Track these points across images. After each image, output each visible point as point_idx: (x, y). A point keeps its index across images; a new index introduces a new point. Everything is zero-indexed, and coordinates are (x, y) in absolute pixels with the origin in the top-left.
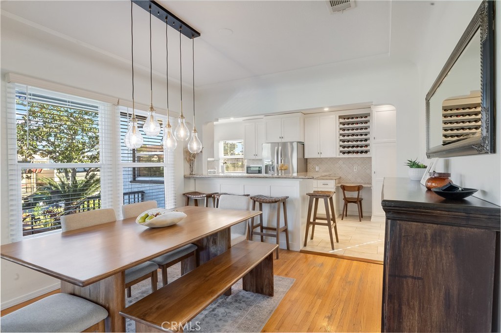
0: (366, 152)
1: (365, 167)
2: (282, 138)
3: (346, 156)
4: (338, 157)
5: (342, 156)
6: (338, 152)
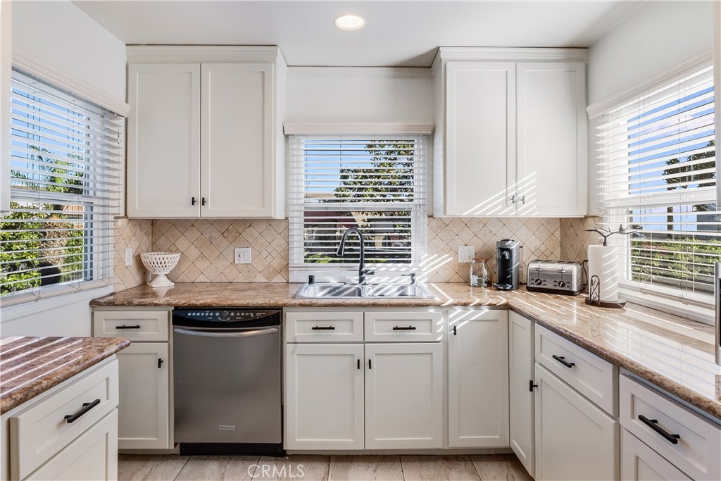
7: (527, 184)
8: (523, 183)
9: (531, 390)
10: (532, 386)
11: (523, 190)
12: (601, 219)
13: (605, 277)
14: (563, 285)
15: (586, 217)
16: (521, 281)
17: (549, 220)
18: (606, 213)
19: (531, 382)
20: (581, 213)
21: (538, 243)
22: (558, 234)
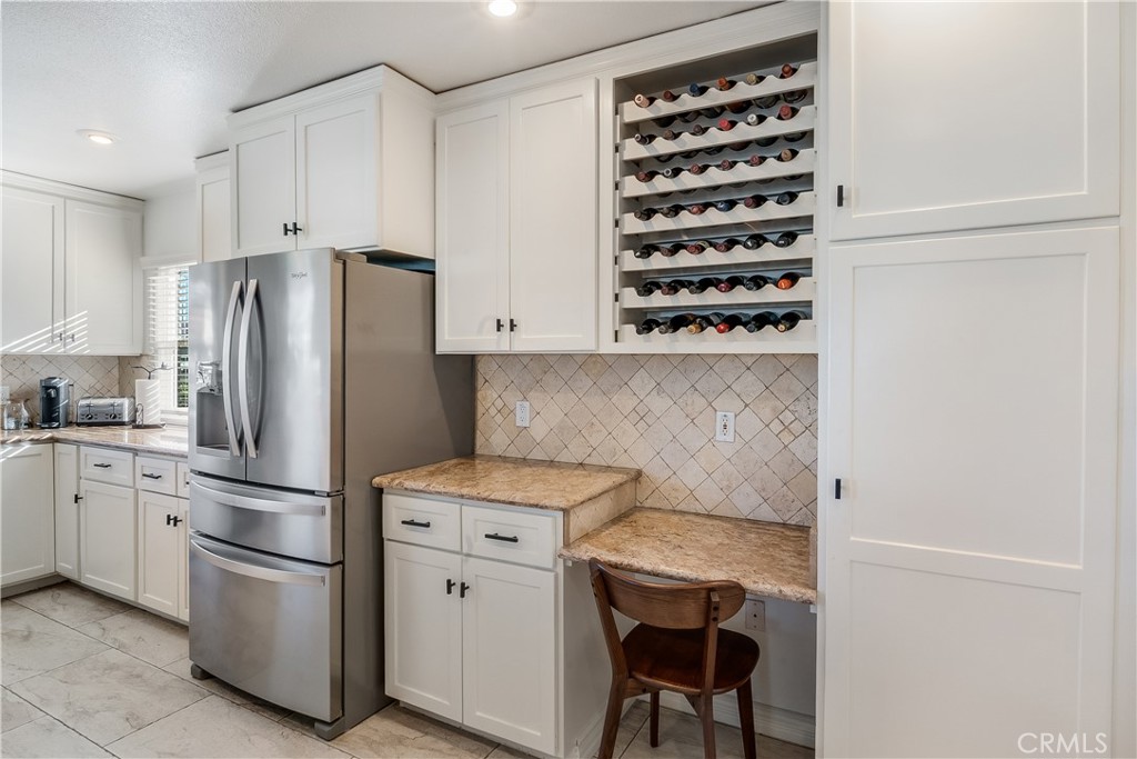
0: (791, 319)
1: (788, 417)
2: (296, 229)
3: (659, 343)
4: (608, 347)
5: (634, 342)
6: (609, 315)
7: (77, 322)
8: (73, 321)
9: (76, 502)
10: (77, 498)
11: (73, 328)
12: (153, 358)
13: (149, 404)
14: (115, 417)
15: (141, 355)
16: (70, 420)
17: (105, 358)
18: (156, 351)
19: (76, 496)
20: (137, 352)
21: (92, 381)
22: (116, 372)
